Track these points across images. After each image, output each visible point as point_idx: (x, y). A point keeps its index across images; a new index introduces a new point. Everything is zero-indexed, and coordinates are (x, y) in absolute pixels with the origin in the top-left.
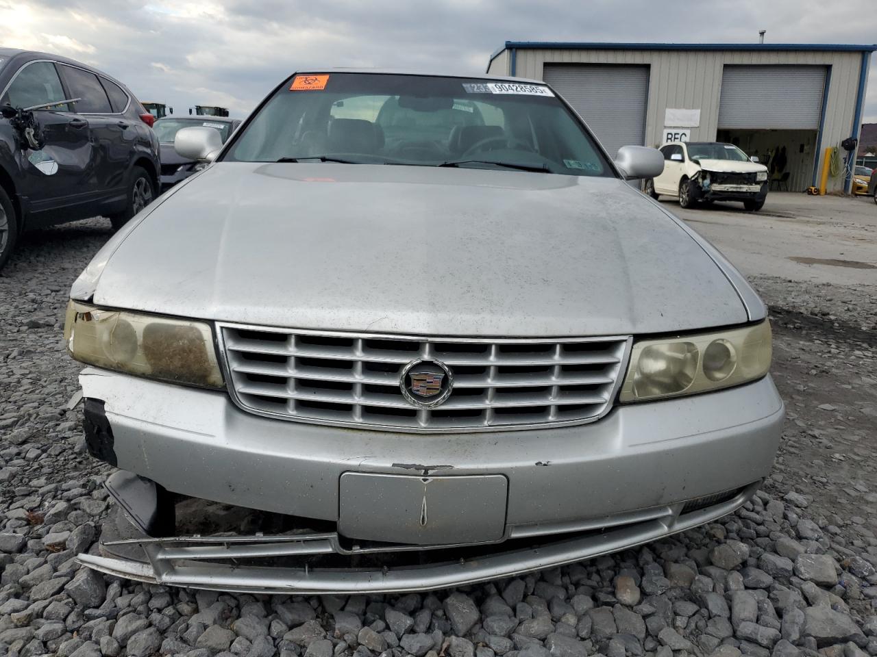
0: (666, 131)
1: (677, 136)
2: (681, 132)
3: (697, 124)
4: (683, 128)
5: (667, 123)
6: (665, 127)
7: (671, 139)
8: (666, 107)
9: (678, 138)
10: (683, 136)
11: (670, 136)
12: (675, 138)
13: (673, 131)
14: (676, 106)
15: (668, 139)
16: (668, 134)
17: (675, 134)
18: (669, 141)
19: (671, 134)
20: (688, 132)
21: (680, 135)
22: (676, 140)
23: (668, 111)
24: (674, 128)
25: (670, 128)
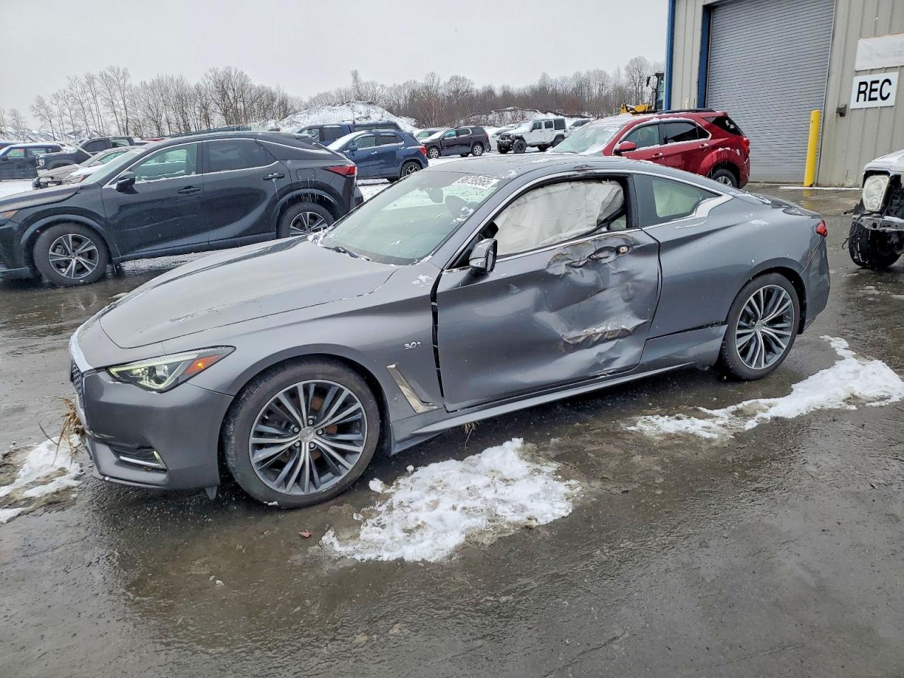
0: (857, 80)
1: (874, 86)
2: (881, 77)
4: (886, 69)
5: (860, 64)
6: (857, 72)
7: (864, 92)
8: (861, 36)
9: (876, 90)
10: (887, 83)
11: (863, 88)
12: (871, 91)
13: (868, 78)
14: (877, 32)
15: (860, 92)
16: (861, 83)
17: (873, 82)
18: (862, 96)
19: (865, 83)
20: (893, 76)
21: (881, 83)
22: (874, 95)
23: (862, 43)
24: (872, 71)
25: (865, 71)
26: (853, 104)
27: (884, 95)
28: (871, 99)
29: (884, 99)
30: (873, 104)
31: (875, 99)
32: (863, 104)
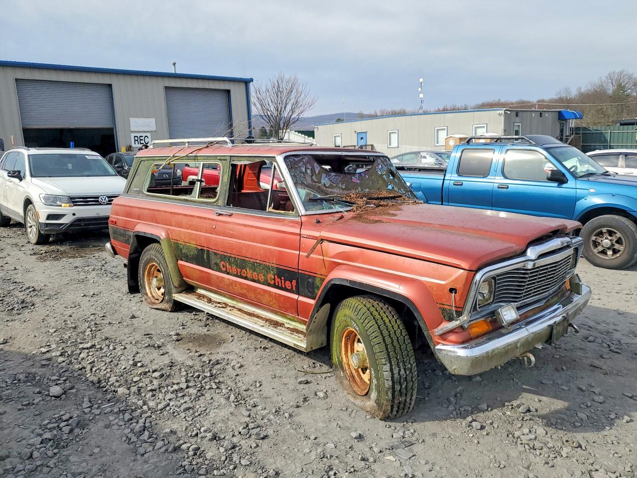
0: (133, 135)
1: (141, 138)
2: (144, 135)
3: (154, 129)
4: (145, 132)
5: (132, 129)
6: (132, 132)
7: (137, 140)
8: (130, 116)
9: (142, 140)
10: (146, 138)
12: (141, 140)
13: (139, 135)
14: (136, 116)
15: (135, 140)
16: (135, 137)
17: (140, 137)
18: (136, 142)
19: (137, 137)
20: (149, 135)
21: (143, 137)
23: (131, 119)
24: (139, 132)
25: (136, 132)
26: (133, 145)
32: (137, 145)
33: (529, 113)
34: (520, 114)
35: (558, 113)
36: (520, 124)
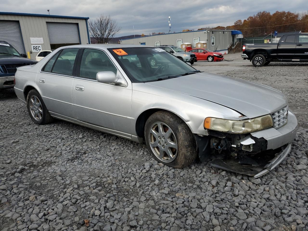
0: (32, 46)
1: (37, 47)
2: (38, 46)
3: (43, 43)
4: (38, 44)
5: (32, 43)
6: (32, 44)
10: (39, 47)
11: (34, 48)
12: (36, 48)
13: (35, 46)
14: (33, 36)
15: (34, 49)
16: (33, 47)
17: (36, 47)
20: (40, 46)
21: (38, 47)
22: (37, 49)
23: (31, 38)
24: (35, 44)
25: (33, 44)
26: (33, 51)
27: (40, 49)
28: (37, 50)
29: (40, 50)
30: (37, 51)
31: (38, 50)
32: (35, 51)
33: (218, 32)
34: (214, 32)
35: (231, 32)
36: (214, 37)
